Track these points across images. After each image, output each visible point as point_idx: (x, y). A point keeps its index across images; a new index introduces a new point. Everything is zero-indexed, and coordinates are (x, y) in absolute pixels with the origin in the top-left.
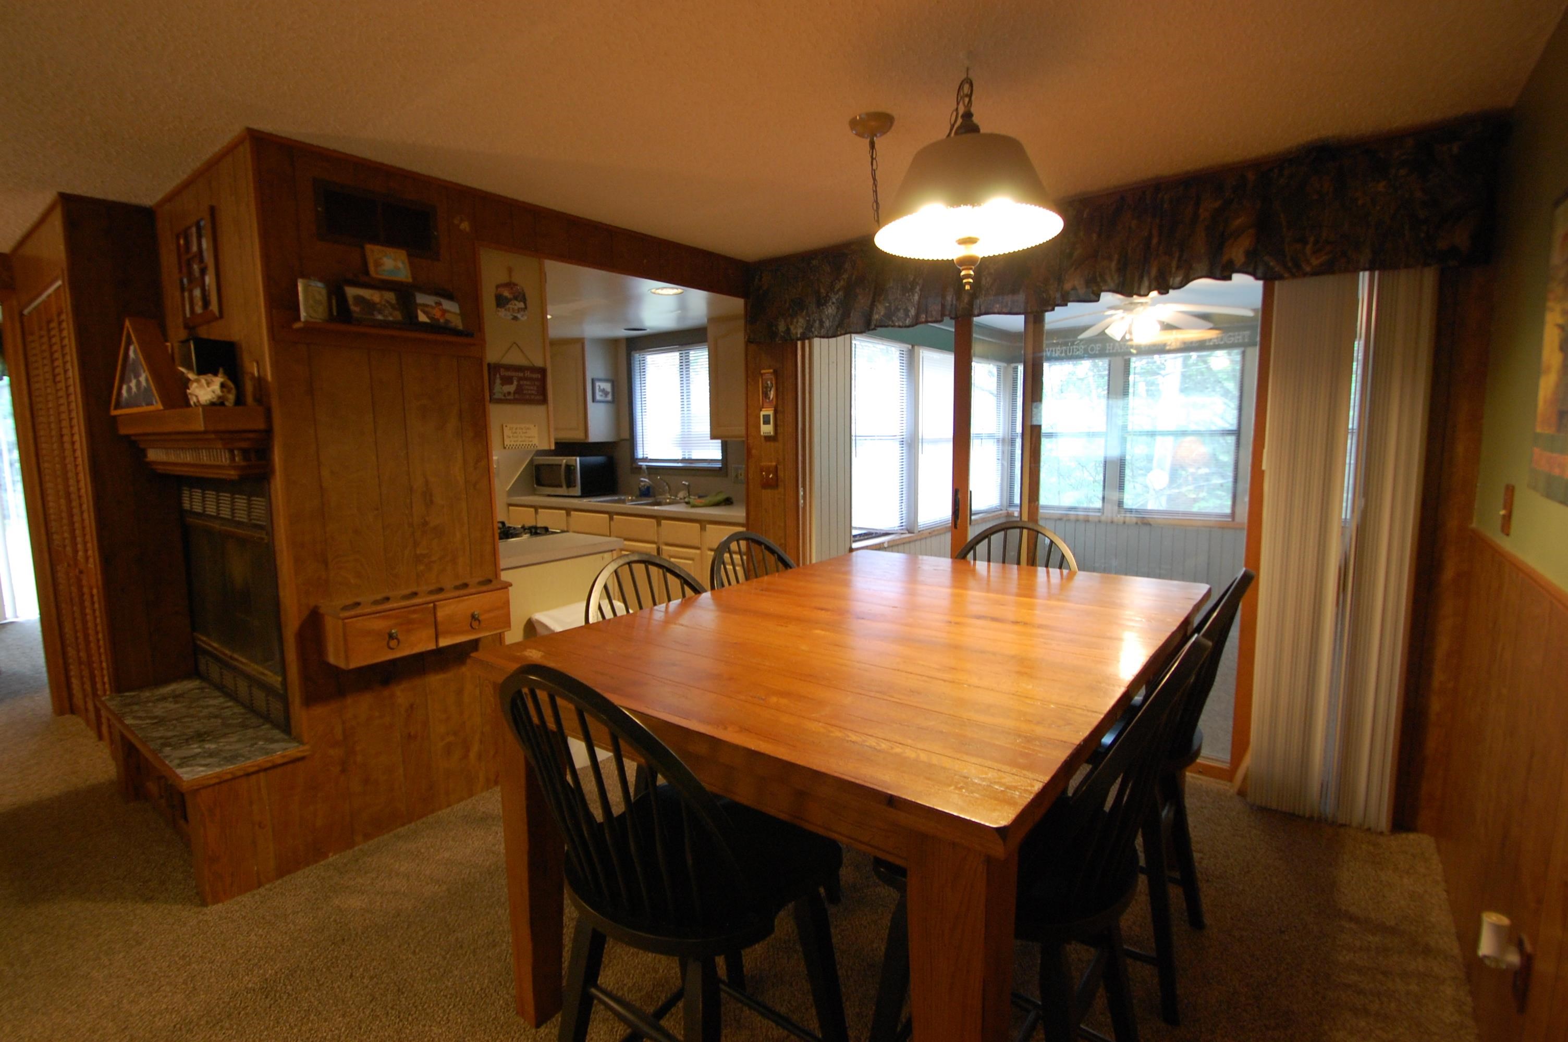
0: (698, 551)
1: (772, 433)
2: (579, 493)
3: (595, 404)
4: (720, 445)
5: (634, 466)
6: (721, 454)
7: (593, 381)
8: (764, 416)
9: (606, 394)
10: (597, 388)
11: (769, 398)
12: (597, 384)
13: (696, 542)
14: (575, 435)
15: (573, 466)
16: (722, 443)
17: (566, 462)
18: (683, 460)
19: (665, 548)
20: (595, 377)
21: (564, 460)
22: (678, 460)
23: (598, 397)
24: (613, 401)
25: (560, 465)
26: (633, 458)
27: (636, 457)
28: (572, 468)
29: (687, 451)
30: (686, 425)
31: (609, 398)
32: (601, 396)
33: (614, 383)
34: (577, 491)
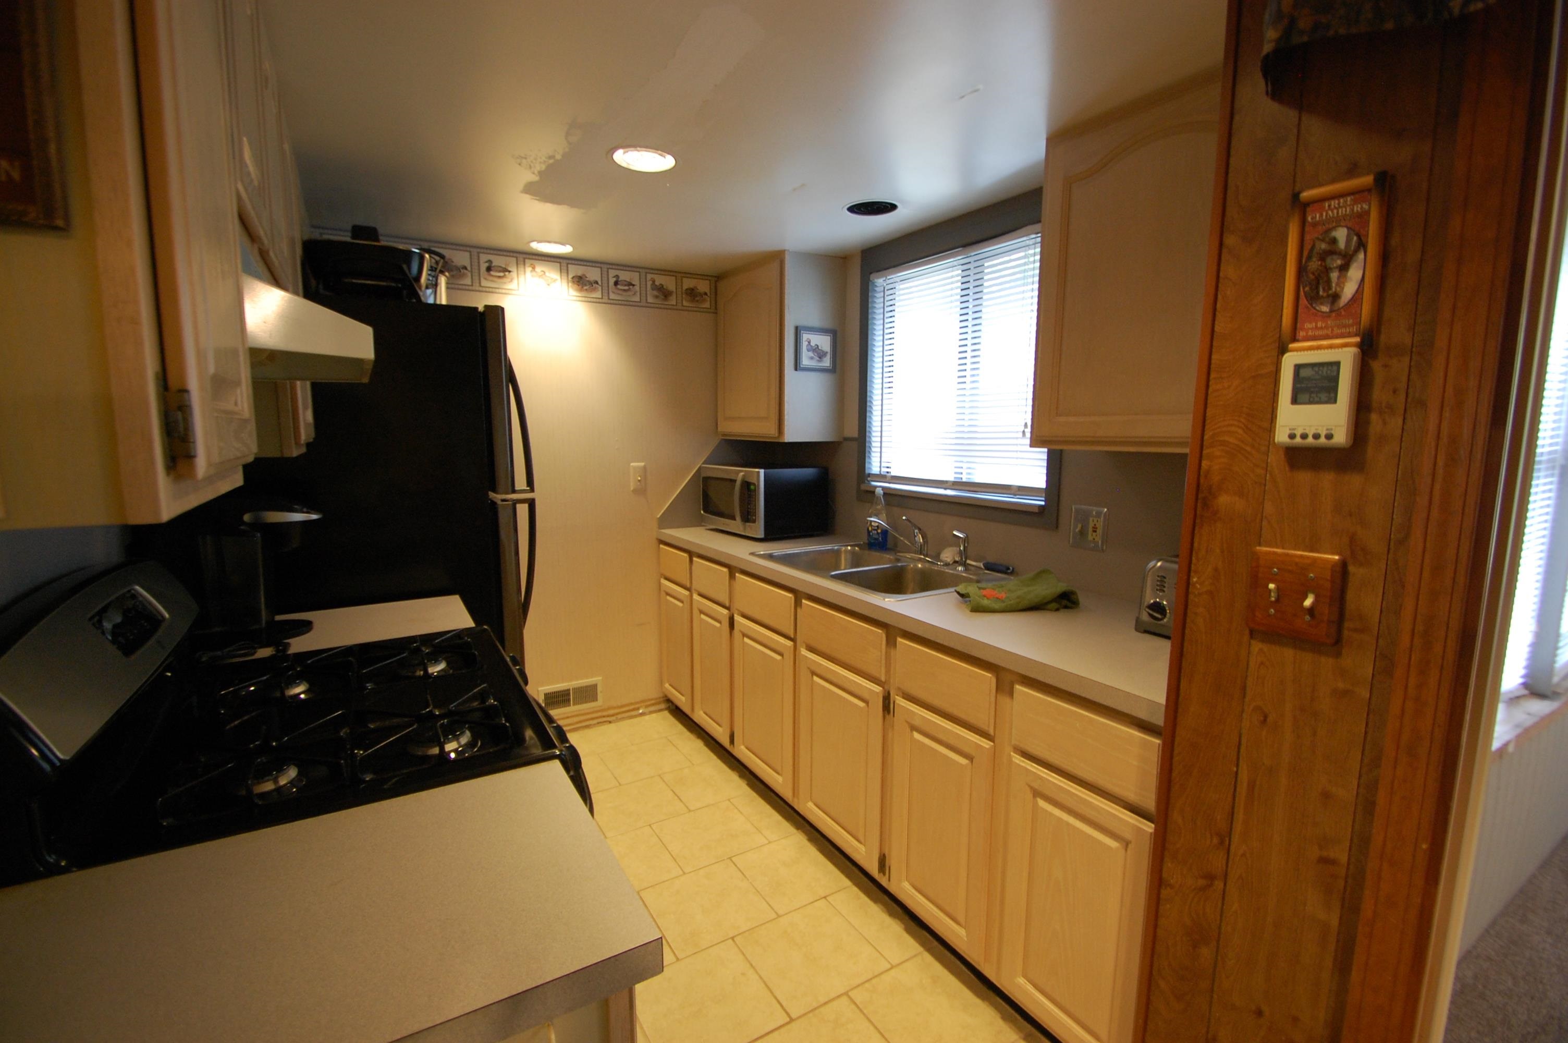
0: (986, 744)
1: (1341, 438)
2: (761, 535)
3: (800, 374)
4: (1045, 457)
5: (863, 487)
6: (1044, 478)
7: (797, 331)
8: (1298, 368)
9: (821, 355)
10: (804, 345)
11: (1336, 297)
12: (805, 337)
13: (983, 719)
14: (762, 430)
15: (754, 484)
16: (1050, 454)
17: (743, 475)
18: (956, 485)
19: (900, 701)
20: (802, 322)
21: (740, 473)
22: (946, 482)
23: (805, 361)
24: (832, 370)
25: (735, 481)
26: (862, 474)
27: (867, 472)
28: (752, 487)
29: (965, 465)
30: (967, 411)
31: (827, 362)
32: (812, 358)
33: (835, 335)
34: (759, 529)
